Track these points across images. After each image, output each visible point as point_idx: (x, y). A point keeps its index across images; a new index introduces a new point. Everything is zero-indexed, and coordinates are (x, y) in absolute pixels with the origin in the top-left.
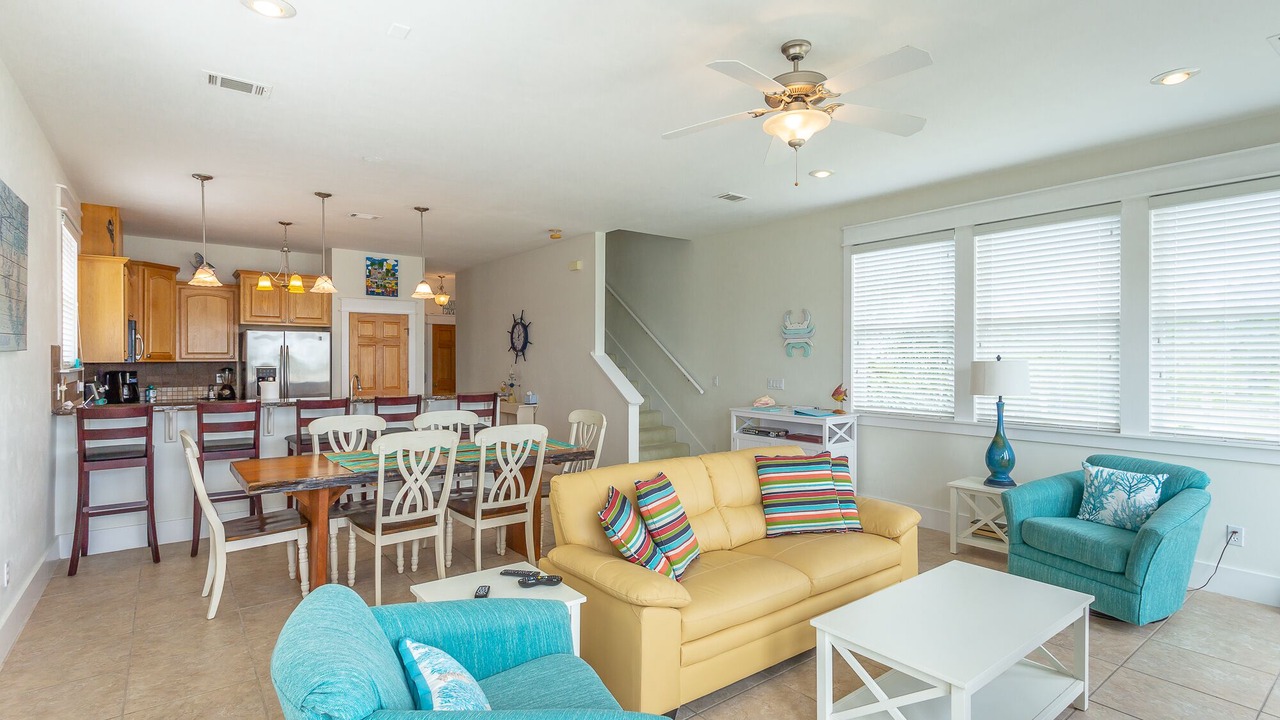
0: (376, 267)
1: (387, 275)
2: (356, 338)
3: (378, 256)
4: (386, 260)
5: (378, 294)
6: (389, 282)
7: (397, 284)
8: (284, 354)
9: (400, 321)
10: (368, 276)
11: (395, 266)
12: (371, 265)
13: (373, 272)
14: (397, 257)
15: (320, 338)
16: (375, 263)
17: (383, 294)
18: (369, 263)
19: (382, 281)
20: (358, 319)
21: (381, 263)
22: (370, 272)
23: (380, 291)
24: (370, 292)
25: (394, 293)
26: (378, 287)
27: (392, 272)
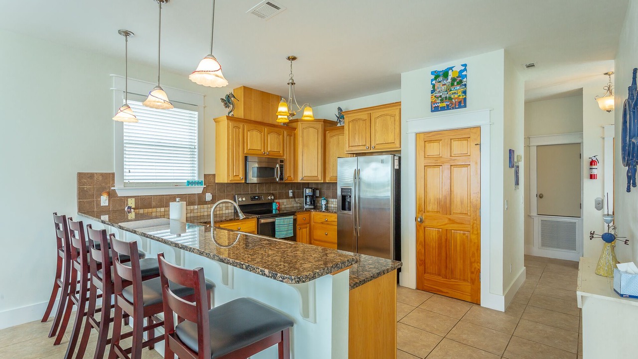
0: (441, 79)
1: (453, 85)
2: (422, 158)
3: (441, 67)
4: (451, 68)
5: (443, 109)
6: (456, 92)
7: (465, 92)
8: (357, 175)
9: (470, 134)
10: (432, 92)
11: (461, 72)
12: (436, 78)
13: (437, 85)
14: (464, 61)
15: (382, 162)
16: (440, 76)
17: (448, 108)
18: (433, 77)
19: (449, 92)
20: (425, 139)
21: (445, 74)
22: (434, 86)
23: (444, 104)
24: (435, 109)
25: (462, 104)
26: (442, 101)
27: (460, 81)
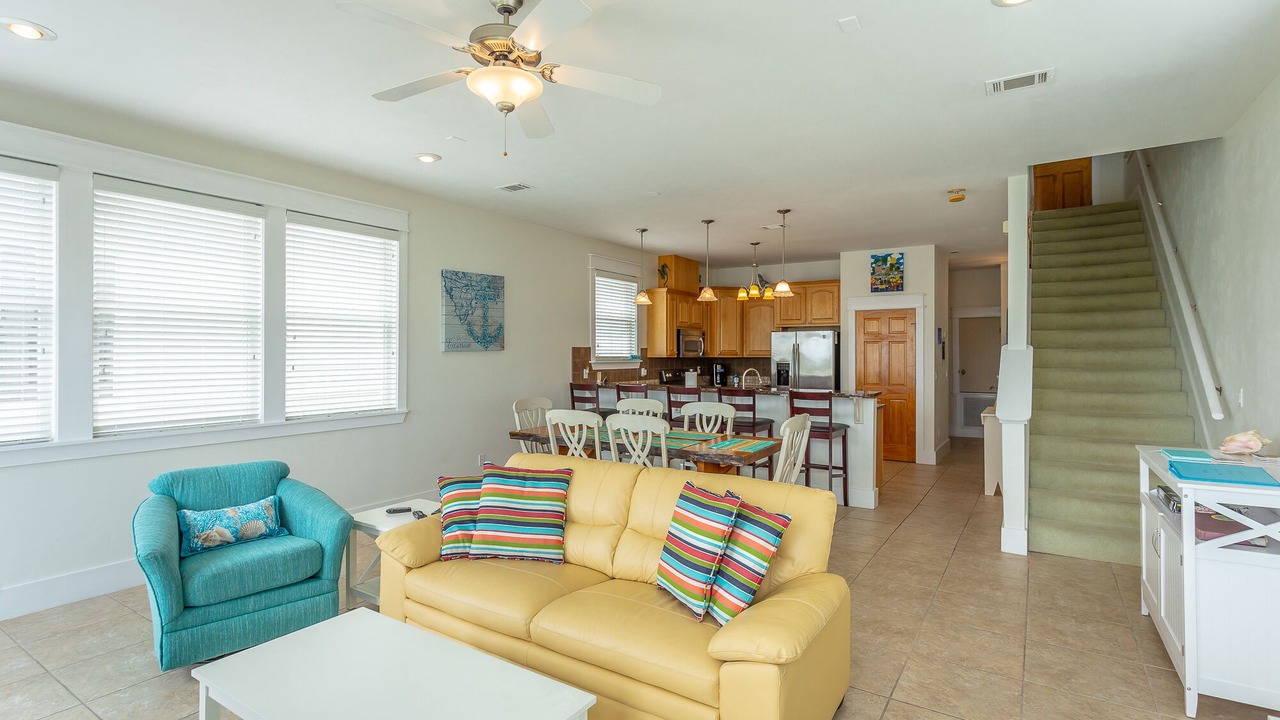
0: (880, 263)
1: (891, 270)
2: (862, 334)
3: (881, 252)
4: (890, 255)
5: (882, 290)
6: (894, 277)
7: (902, 278)
8: (796, 350)
9: (906, 315)
10: (872, 274)
11: (899, 259)
12: (875, 263)
13: (877, 268)
14: (901, 250)
15: (824, 337)
16: (880, 260)
17: (887, 290)
18: (873, 260)
19: (888, 276)
20: (865, 317)
21: (884, 259)
22: (874, 268)
23: (884, 287)
24: (875, 290)
25: (899, 287)
26: (881, 283)
27: (897, 266)
